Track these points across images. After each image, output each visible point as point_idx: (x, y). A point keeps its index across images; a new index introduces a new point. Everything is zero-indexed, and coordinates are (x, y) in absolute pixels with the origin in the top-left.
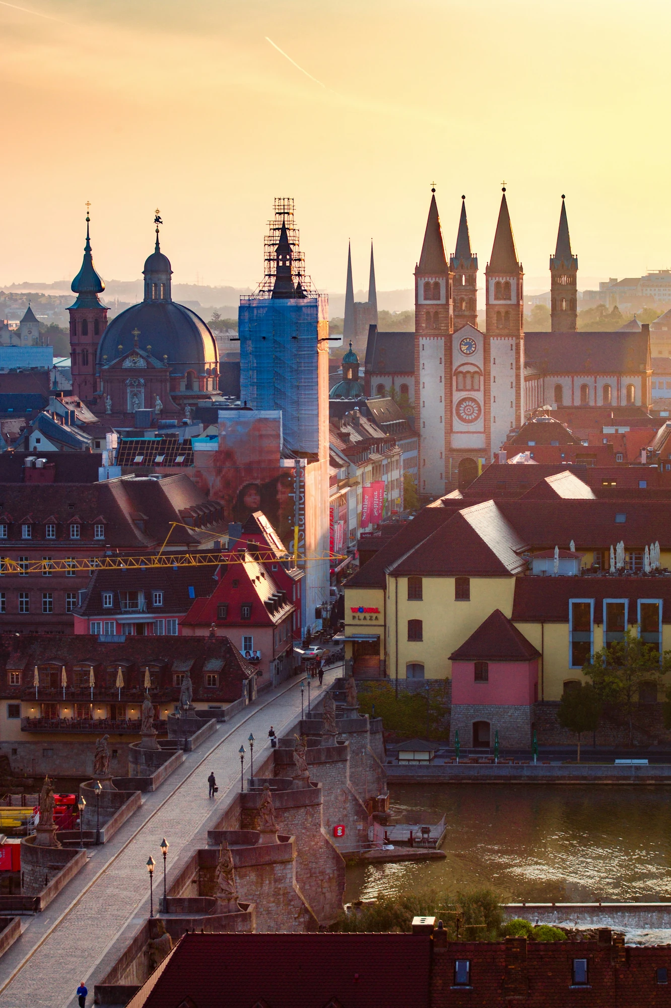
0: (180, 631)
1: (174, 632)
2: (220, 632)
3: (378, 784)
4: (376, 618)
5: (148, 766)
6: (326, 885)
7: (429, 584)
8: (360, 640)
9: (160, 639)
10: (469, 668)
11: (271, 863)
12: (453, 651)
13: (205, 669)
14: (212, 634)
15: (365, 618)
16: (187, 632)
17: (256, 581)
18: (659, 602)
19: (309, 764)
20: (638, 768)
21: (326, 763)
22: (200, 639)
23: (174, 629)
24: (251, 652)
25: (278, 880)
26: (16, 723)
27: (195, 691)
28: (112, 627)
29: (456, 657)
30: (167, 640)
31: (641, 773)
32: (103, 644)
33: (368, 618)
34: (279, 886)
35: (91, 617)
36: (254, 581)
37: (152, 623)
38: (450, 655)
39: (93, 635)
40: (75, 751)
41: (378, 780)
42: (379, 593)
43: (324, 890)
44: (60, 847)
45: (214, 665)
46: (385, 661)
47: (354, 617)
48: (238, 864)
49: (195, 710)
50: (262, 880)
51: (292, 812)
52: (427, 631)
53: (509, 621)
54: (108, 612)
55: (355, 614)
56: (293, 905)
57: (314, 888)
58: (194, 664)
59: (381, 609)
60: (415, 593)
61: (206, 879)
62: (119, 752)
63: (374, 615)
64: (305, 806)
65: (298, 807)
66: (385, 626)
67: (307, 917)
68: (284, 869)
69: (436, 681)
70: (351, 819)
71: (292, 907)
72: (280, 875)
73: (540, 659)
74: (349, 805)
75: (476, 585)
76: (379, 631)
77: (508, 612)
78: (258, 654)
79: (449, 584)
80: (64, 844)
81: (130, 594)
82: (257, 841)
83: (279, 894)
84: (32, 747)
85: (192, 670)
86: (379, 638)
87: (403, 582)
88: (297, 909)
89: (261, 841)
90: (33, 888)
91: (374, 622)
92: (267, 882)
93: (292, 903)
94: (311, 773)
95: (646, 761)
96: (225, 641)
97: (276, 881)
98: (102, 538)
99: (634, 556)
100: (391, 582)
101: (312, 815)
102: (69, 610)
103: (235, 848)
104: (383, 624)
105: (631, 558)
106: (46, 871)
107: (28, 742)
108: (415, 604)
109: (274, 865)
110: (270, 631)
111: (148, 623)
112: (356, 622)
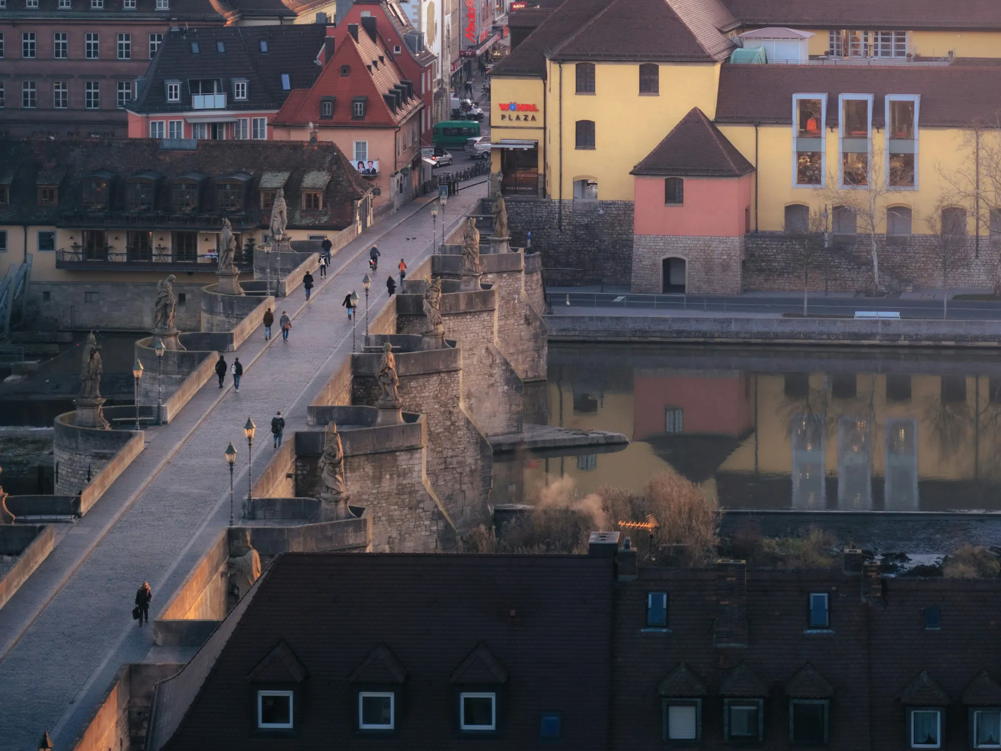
0: (270, 134)
1: (262, 135)
2: (325, 136)
3: (536, 342)
4: (533, 118)
5: (227, 317)
6: (466, 479)
7: (604, 72)
8: (511, 148)
9: (242, 144)
10: (656, 186)
11: (392, 452)
12: (636, 162)
13: (304, 185)
14: (314, 139)
15: (518, 118)
16: (279, 135)
17: (373, 68)
18: (916, 99)
19: (443, 315)
20: (886, 323)
21: (466, 313)
22: (297, 146)
23: (262, 131)
24: (365, 163)
25: (404, 474)
26: (49, 257)
27: (291, 216)
28: (179, 128)
29: (642, 170)
30: (254, 146)
31: (892, 330)
32: (167, 151)
33: (522, 118)
34: (404, 482)
35: (151, 115)
36: (369, 67)
37: (232, 123)
38: (631, 169)
39: (153, 140)
40: (129, 295)
41: (536, 337)
42: (536, 84)
43: (464, 487)
44: (108, 428)
45: (316, 179)
46: (545, 176)
47: (503, 117)
48: (349, 452)
49: (291, 240)
50: (381, 474)
51: (421, 381)
52: (601, 135)
53: (712, 124)
54: (174, 108)
55: (505, 113)
56: (423, 508)
57: (449, 484)
58: (290, 178)
59: (540, 107)
60: (586, 85)
61: (305, 472)
62: (188, 296)
63: (530, 114)
64: (439, 372)
65: (428, 374)
66: (545, 128)
67: (441, 524)
68: (411, 458)
69: (613, 203)
70: (500, 390)
71: (421, 510)
72: (404, 467)
73: (754, 174)
74: (497, 371)
75: (667, 73)
76: (538, 135)
77: (710, 111)
78: (376, 165)
79: (630, 73)
80: (113, 424)
81: (204, 82)
82: (373, 422)
83: (404, 494)
84: (71, 289)
85: (287, 187)
86: (536, 144)
87: (570, 70)
88: (427, 513)
89: (379, 420)
90: (71, 484)
91: (530, 123)
92: (388, 476)
93: (421, 505)
94: (447, 327)
95: (897, 314)
96: (330, 147)
97: (399, 476)
98: (167, 8)
99: (880, 37)
100: (552, 69)
101: (448, 386)
102: (121, 103)
103: (345, 429)
104: (542, 125)
105: (876, 40)
106: (88, 460)
107: (65, 283)
108: (585, 99)
109: (398, 454)
110: (391, 134)
111: (227, 123)
112: (506, 122)
